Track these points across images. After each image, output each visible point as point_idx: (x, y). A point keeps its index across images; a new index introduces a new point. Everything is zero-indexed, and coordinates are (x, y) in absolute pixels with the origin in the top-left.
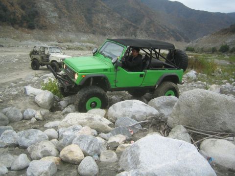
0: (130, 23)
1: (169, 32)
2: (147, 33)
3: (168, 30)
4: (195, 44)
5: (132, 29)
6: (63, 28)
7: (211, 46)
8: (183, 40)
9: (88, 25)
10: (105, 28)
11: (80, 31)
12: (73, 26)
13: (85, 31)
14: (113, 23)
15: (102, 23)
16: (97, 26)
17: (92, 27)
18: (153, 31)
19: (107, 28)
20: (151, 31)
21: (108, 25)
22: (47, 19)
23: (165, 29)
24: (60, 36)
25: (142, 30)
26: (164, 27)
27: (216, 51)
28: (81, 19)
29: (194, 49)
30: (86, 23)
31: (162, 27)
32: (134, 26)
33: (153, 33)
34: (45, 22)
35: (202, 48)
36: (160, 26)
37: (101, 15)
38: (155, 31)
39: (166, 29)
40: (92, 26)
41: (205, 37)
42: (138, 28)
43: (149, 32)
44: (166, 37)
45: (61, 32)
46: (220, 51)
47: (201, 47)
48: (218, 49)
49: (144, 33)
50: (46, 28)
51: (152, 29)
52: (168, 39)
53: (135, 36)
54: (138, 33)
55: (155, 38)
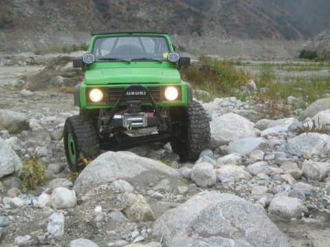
0: (186, 6)
1: (269, 22)
2: (225, 26)
3: (268, 18)
4: (317, 44)
5: (191, 20)
6: (48, 24)
8: (301, 36)
9: (101, 16)
10: (135, 19)
11: (84, 29)
12: (69, 18)
13: (93, 27)
14: (152, 9)
15: (128, 10)
16: (120, 16)
17: (109, 19)
18: (237, 22)
19: (140, 20)
20: (233, 20)
21: (141, 14)
22: (14, 6)
23: (260, 16)
24: (42, 41)
25: (212, 19)
26: (260, 12)
28: (84, 4)
29: (315, 53)
30: (97, 11)
31: (255, 13)
32: (196, 14)
33: (237, 26)
34: (10, 13)
36: (251, 10)
38: (240, 20)
39: (264, 15)
40: (108, 17)
42: (204, 17)
43: (228, 23)
44: (263, 32)
45: (44, 32)
47: (328, 49)
49: (217, 27)
50: (13, 26)
51: (234, 17)
52: (269, 36)
53: (200, 34)
54: (205, 27)
55: (241, 37)
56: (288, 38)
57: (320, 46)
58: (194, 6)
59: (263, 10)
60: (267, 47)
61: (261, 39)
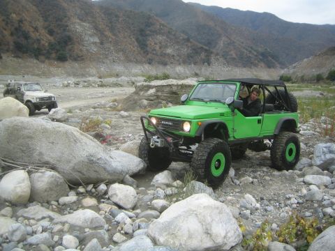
0: (200, 45)
1: (256, 56)
2: (226, 59)
3: (255, 53)
4: (291, 71)
5: (203, 55)
6: (106, 58)
7: (315, 72)
8: (278, 65)
9: (142, 52)
10: (165, 54)
11: (130, 61)
12: (121, 53)
13: (137, 60)
14: (177, 47)
15: (160, 48)
16: (154, 52)
17: (148, 54)
18: (234, 56)
19: (169, 55)
20: (232, 55)
21: (169, 51)
22: (84, 46)
23: (250, 52)
24: (102, 69)
25: (217, 54)
26: (250, 49)
27: (323, 79)
28: (130, 44)
29: (290, 78)
30: (139, 49)
31: (247, 50)
32: (206, 50)
33: (234, 59)
34: (81, 50)
35: (303, 76)
36: (244, 48)
37: (160, 38)
38: (237, 55)
39: (253, 51)
40: (146, 53)
41: (305, 60)
42: (212, 53)
43: (228, 57)
44: (252, 63)
45: (104, 63)
46: (328, 78)
47: (300, 75)
48: (325, 76)
49: (221, 59)
50: (83, 59)
51: (232, 52)
52: (256, 65)
53: (209, 64)
54: (213, 59)
55: (237, 66)
56: (269, 67)
57: (294, 73)
58: (205, 45)
59: (251, 48)
60: (255, 73)
61: (250, 68)
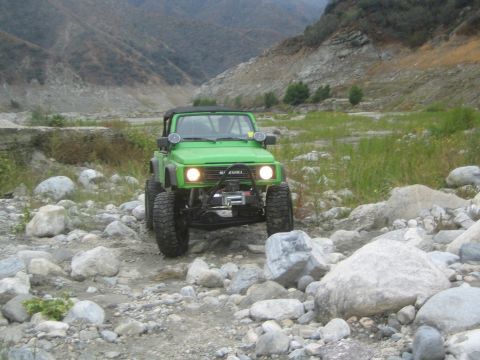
0: (19, 41)
1: (142, 60)
2: (77, 68)
3: (140, 55)
4: (215, 89)
5: (27, 62)
7: (262, 89)
8: (188, 79)
18: (96, 61)
20: (90, 60)
23: (129, 52)
25: (59, 59)
26: (128, 47)
27: (277, 103)
29: (214, 102)
31: (121, 48)
32: (33, 52)
33: (95, 69)
35: (238, 100)
36: (115, 44)
38: (100, 60)
39: (134, 51)
41: (242, 65)
42: (46, 56)
43: (83, 65)
44: (134, 76)
46: (286, 101)
47: (232, 95)
48: (281, 97)
49: (66, 70)
51: (90, 54)
52: (143, 80)
53: (42, 82)
54: (49, 68)
55: (102, 83)
56: (171, 83)
57: (221, 93)
58: (29, 40)
59: (132, 44)
60: (142, 96)
61: (132, 85)
